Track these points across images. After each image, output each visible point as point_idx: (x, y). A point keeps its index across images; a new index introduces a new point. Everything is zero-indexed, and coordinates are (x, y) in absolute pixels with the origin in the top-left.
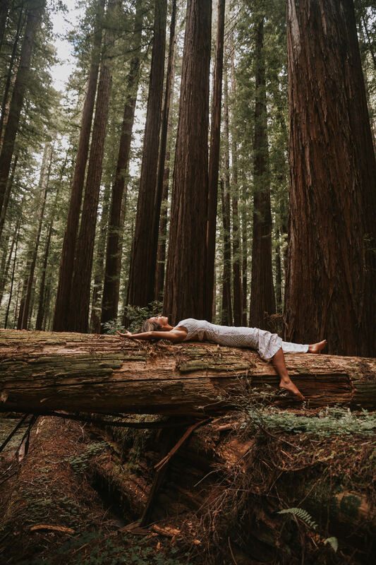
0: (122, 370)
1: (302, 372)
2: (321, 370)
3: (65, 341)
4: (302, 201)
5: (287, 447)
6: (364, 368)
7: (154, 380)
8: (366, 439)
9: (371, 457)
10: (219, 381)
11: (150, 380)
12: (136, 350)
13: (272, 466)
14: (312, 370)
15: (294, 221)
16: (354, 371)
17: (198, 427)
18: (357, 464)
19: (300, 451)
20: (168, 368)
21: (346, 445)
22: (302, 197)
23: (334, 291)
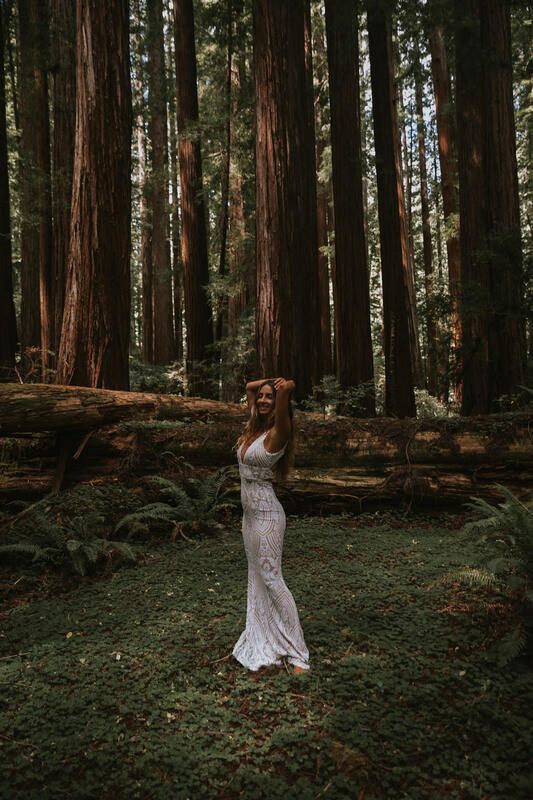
0: (56, 406)
2: (142, 402)
3: (21, 390)
4: (87, 259)
5: (153, 434)
6: (159, 400)
7: (73, 410)
10: (100, 409)
11: (70, 410)
13: (149, 442)
16: (155, 401)
17: (93, 433)
19: (160, 434)
20: (77, 403)
22: (87, 255)
23: (109, 340)
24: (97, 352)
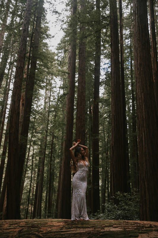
0: (138, 237)
3: (112, 224)
12: (143, 228)
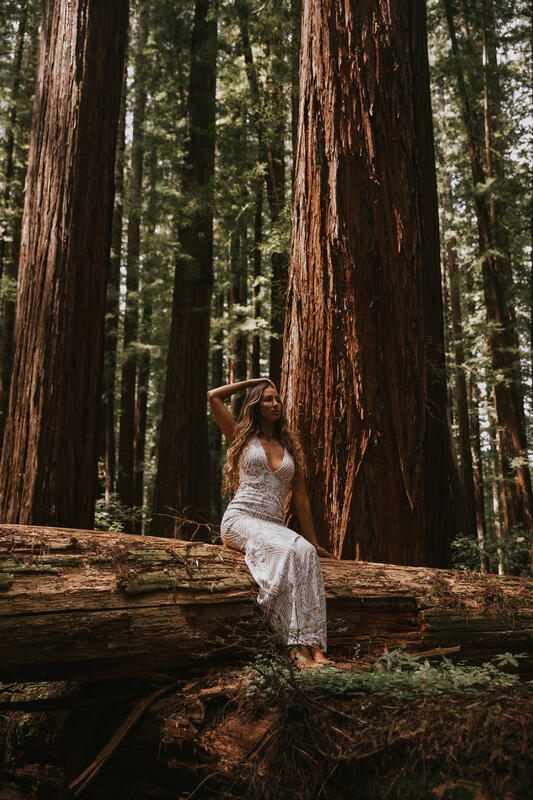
0: (11, 593)
1: (340, 593)
2: (371, 591)
4: (318, 266)
5: (341, 721)
6: (441, 587)
7: (77, 610)
8: (471, 700)
9: (486, 724)
10: (195, 612)
11: (68, 611)
12: (38, 553)
13: (318, 756)
14: (355, 591)
15: (299, 303)
16: (424, 592)
17: (156, 700)
18: (464, 737)
19: (365, 726)
20: (102, 588)
21: (443, 710)
22: (318, 256)
23: (370, 443)
24: (343, 475)
